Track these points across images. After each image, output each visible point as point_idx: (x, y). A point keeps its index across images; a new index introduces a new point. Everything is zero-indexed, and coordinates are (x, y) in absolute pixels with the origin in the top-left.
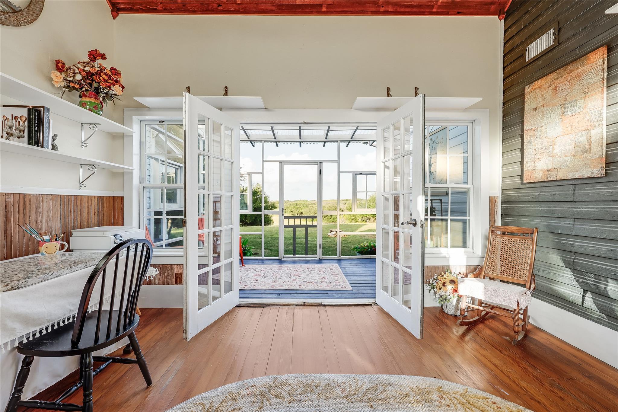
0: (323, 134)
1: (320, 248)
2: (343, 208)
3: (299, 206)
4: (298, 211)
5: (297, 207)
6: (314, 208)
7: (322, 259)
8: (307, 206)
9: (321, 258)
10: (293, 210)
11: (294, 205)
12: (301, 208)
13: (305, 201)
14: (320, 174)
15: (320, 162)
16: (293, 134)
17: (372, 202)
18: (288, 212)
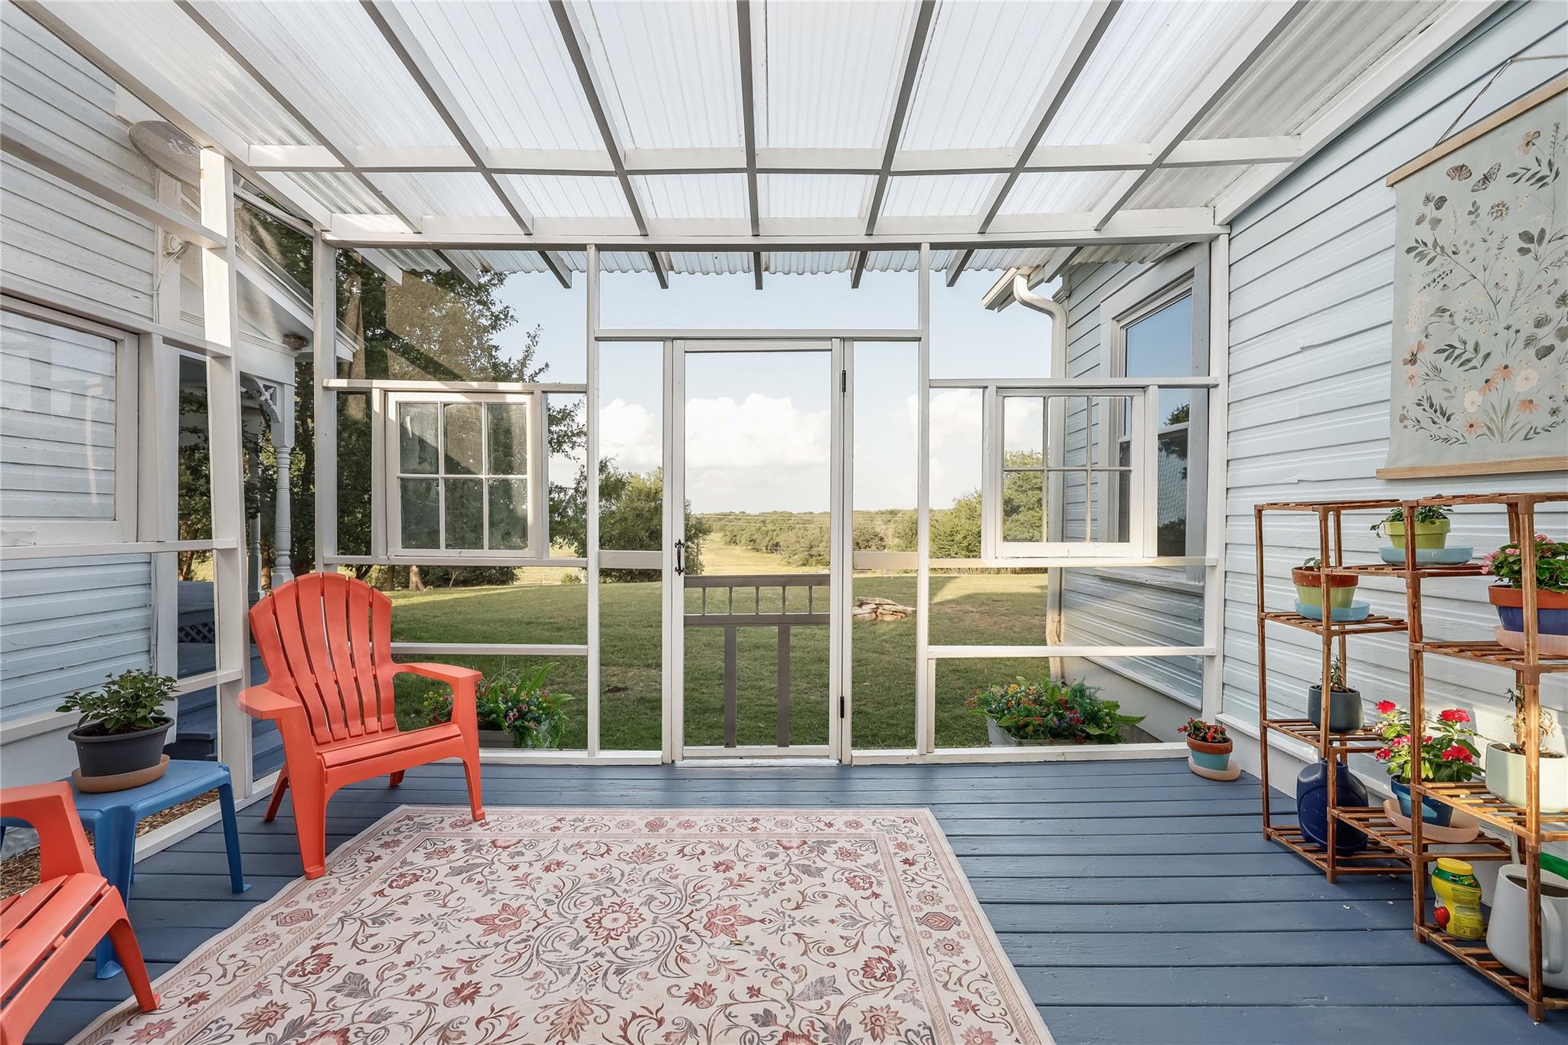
0: (855, 215)
1: (842, 716)
2: (883, 532)
3: (770, 527)
4: (768, 539)
5: (766, 529)
6: (809, 533)
7: (849, 766)
8: (791, 528)
9: (846, 761)
10: (754, 537)
11: (758, 525)
12: (775, 533)
13: (786, 513)
14: (844, 390)
15: (844, 339)
16: (725, 216)
17: (964, 514)
18: (743, 542)
